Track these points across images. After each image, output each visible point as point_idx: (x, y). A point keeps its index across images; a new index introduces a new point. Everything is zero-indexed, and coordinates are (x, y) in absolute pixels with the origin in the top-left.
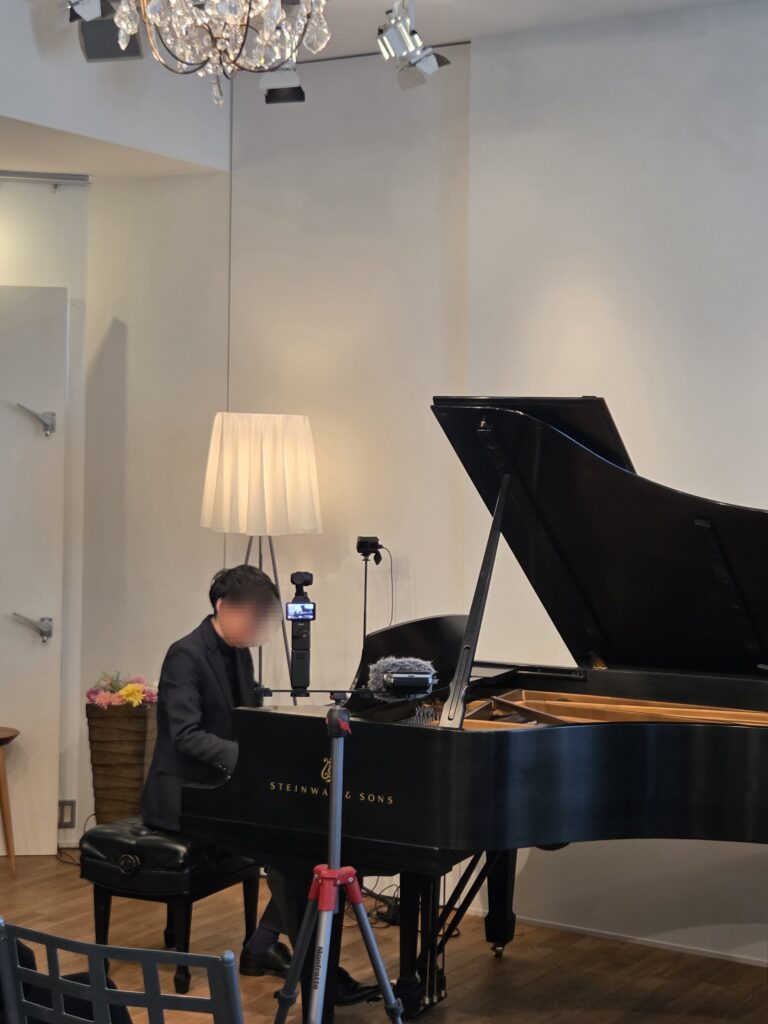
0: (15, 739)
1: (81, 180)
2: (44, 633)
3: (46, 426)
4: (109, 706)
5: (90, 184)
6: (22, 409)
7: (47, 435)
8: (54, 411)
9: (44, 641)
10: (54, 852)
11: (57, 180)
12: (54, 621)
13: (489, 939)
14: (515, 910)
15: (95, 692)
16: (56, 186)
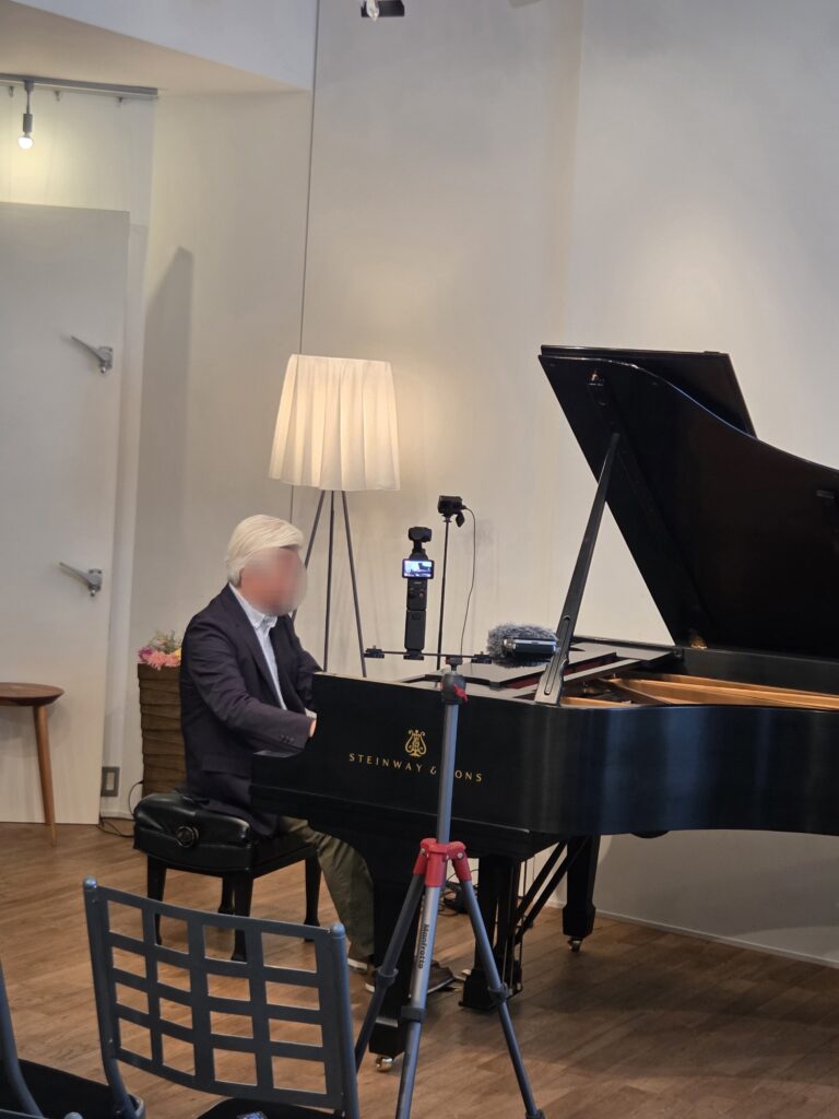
0: (59, 699)
1: (150, 93)
2: (93, 586)
3: (102, 361)
4: (163, 667)
5: (157, 98)
6: (76, 342)
7: (102, 372)
8: (111, 345)
9: (92, 595)
10: (96, 821)
11: (123, 93)
12: (104, 574)
13: (566, 932)
14: (595, 902)
15: (149, 652)
16: (121, 99)
